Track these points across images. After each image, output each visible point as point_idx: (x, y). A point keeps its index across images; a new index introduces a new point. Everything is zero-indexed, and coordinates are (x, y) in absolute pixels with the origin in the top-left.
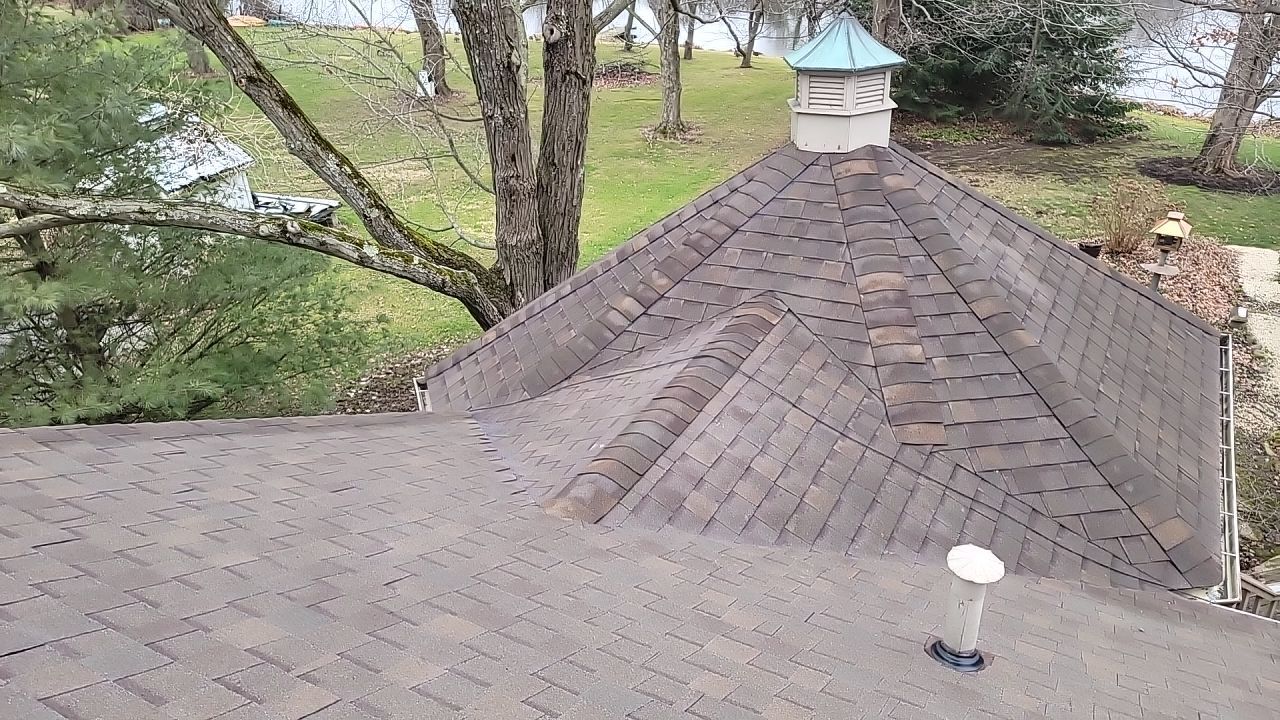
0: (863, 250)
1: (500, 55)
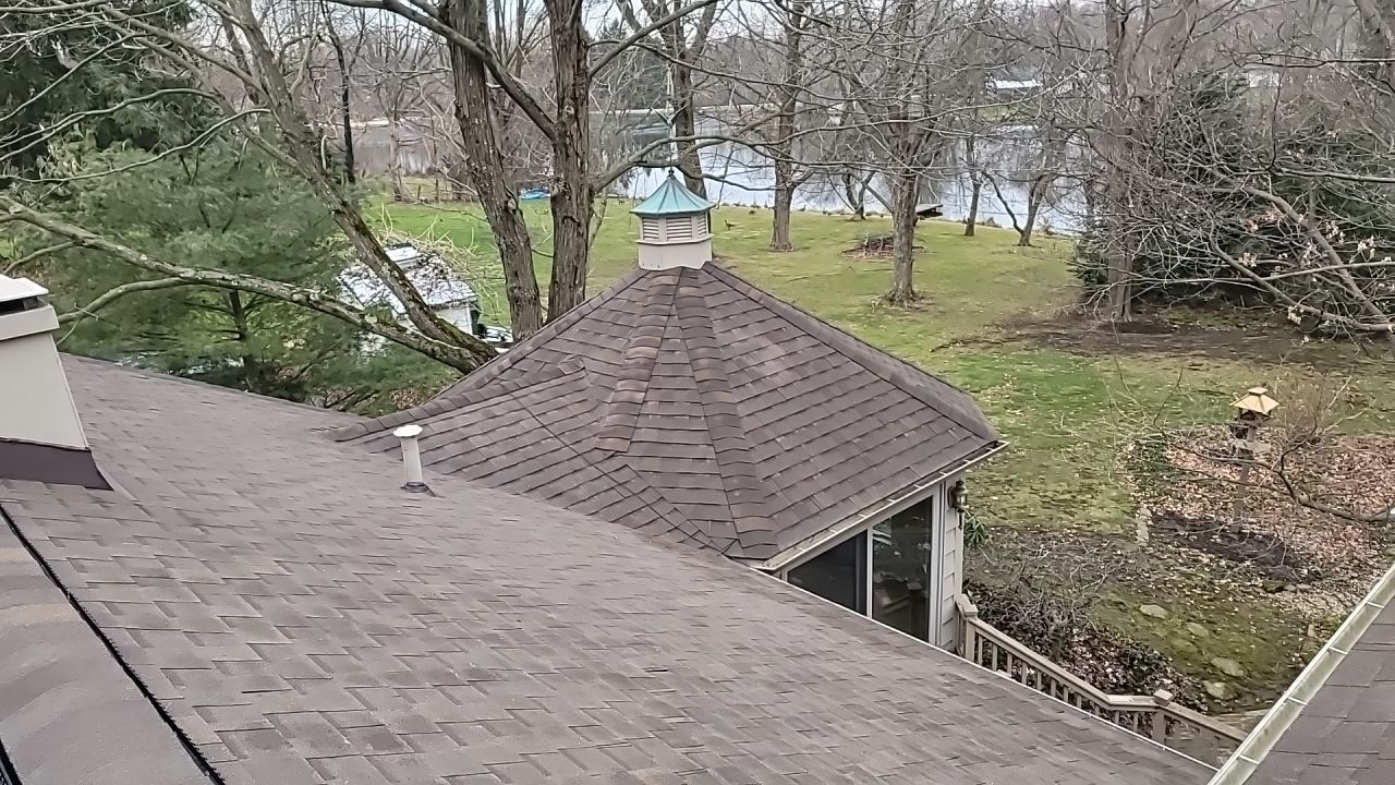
0: (642, 332)
1: (499, 201)
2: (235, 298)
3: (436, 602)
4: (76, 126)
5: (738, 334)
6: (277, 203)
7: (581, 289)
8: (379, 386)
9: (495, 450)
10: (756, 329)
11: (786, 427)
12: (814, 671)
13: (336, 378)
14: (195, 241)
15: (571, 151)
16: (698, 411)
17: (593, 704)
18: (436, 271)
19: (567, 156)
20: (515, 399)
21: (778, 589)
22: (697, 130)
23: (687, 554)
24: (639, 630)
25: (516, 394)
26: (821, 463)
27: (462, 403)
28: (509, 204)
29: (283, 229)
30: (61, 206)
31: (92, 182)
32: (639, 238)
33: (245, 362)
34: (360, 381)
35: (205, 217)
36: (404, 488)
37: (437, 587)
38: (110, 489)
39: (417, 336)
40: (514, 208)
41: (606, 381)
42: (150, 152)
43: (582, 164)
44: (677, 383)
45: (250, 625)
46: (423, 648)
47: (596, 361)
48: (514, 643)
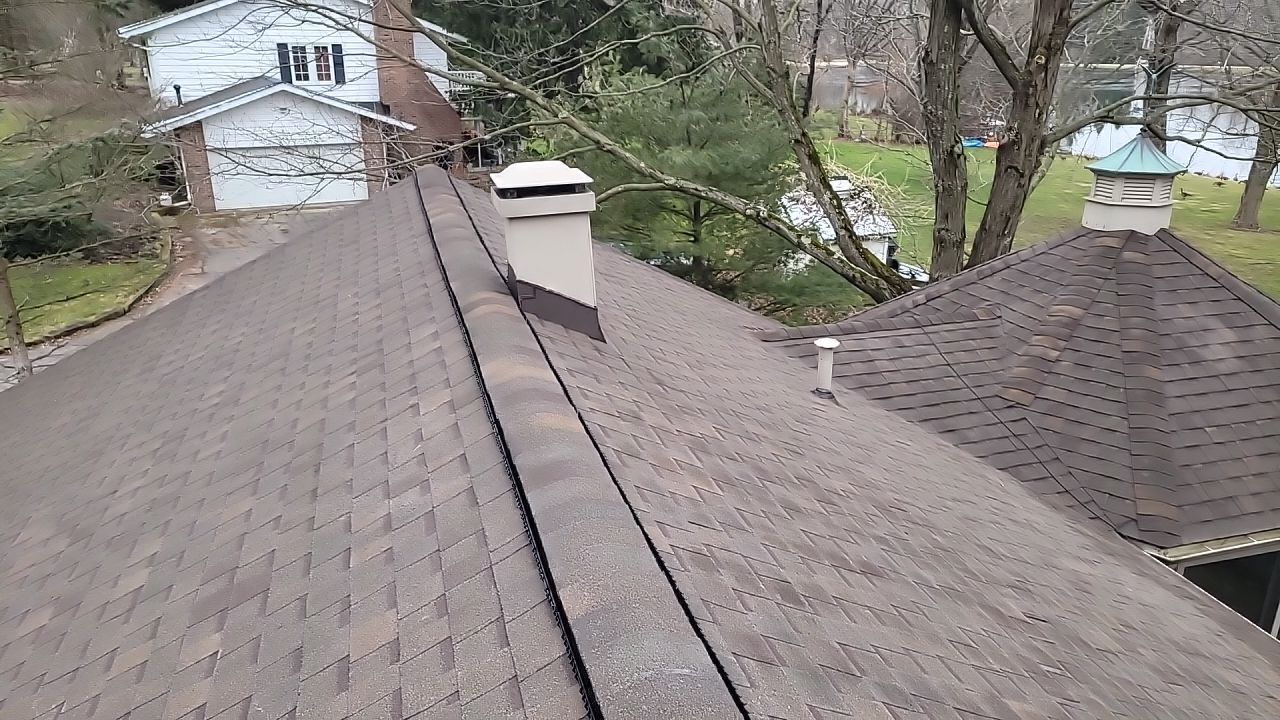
1: (945, 145)
2: (697, 206)
3: (836, 496)
4: (611, 52)
5: (1185, 310)
6: (746, 129)
7: (1009, 240)
8: (797, 301)
9: (897, 377)
10: (1207, 308)
11: (1221, 418)
12: (1207, 672)
13: (763, 288)
14: (679, 155)
15: (1032, 101)
16: (1116, 381)
17: (970, 627)
18: (865, 205)
19: (1027, 105)
20: (926, 333)
21: (1173, 581)
22: (1171, 90)
23: (1076, 520)
24: (1020, 576)
25: (927, 329)
26: (1257, 465)
27: (874, 328)
28: (956, 149)
29: (749, 153)
30: (588, 116)
31: (613, 100)
32: (1087, 195)
33: (693, 262)
34: (783, 294)
35: (689, 137)
36: (813, 392)
37: (838, 483)
38: (605, 342)
39: (842, 261)
40: (960, 152)
41: (1020, 333)
42: (659, 78)
43: (1039, 115)
44: (1100, 348)
45: (696, 473)
46: (823, 530)
47: (1016, 312)
48: (902, 552)
